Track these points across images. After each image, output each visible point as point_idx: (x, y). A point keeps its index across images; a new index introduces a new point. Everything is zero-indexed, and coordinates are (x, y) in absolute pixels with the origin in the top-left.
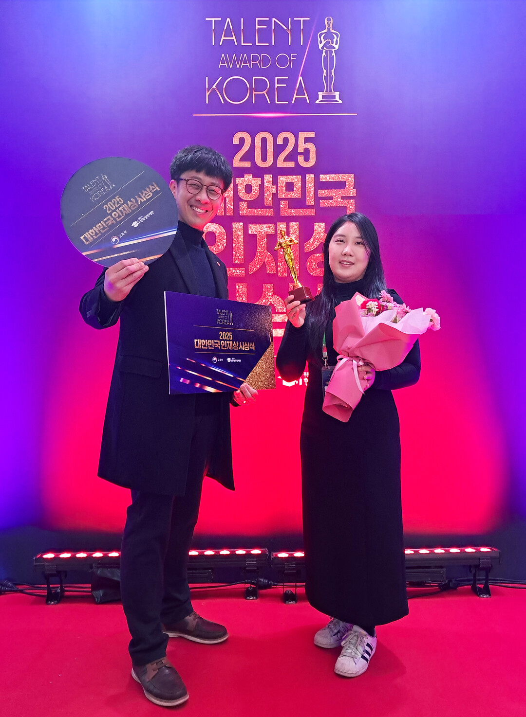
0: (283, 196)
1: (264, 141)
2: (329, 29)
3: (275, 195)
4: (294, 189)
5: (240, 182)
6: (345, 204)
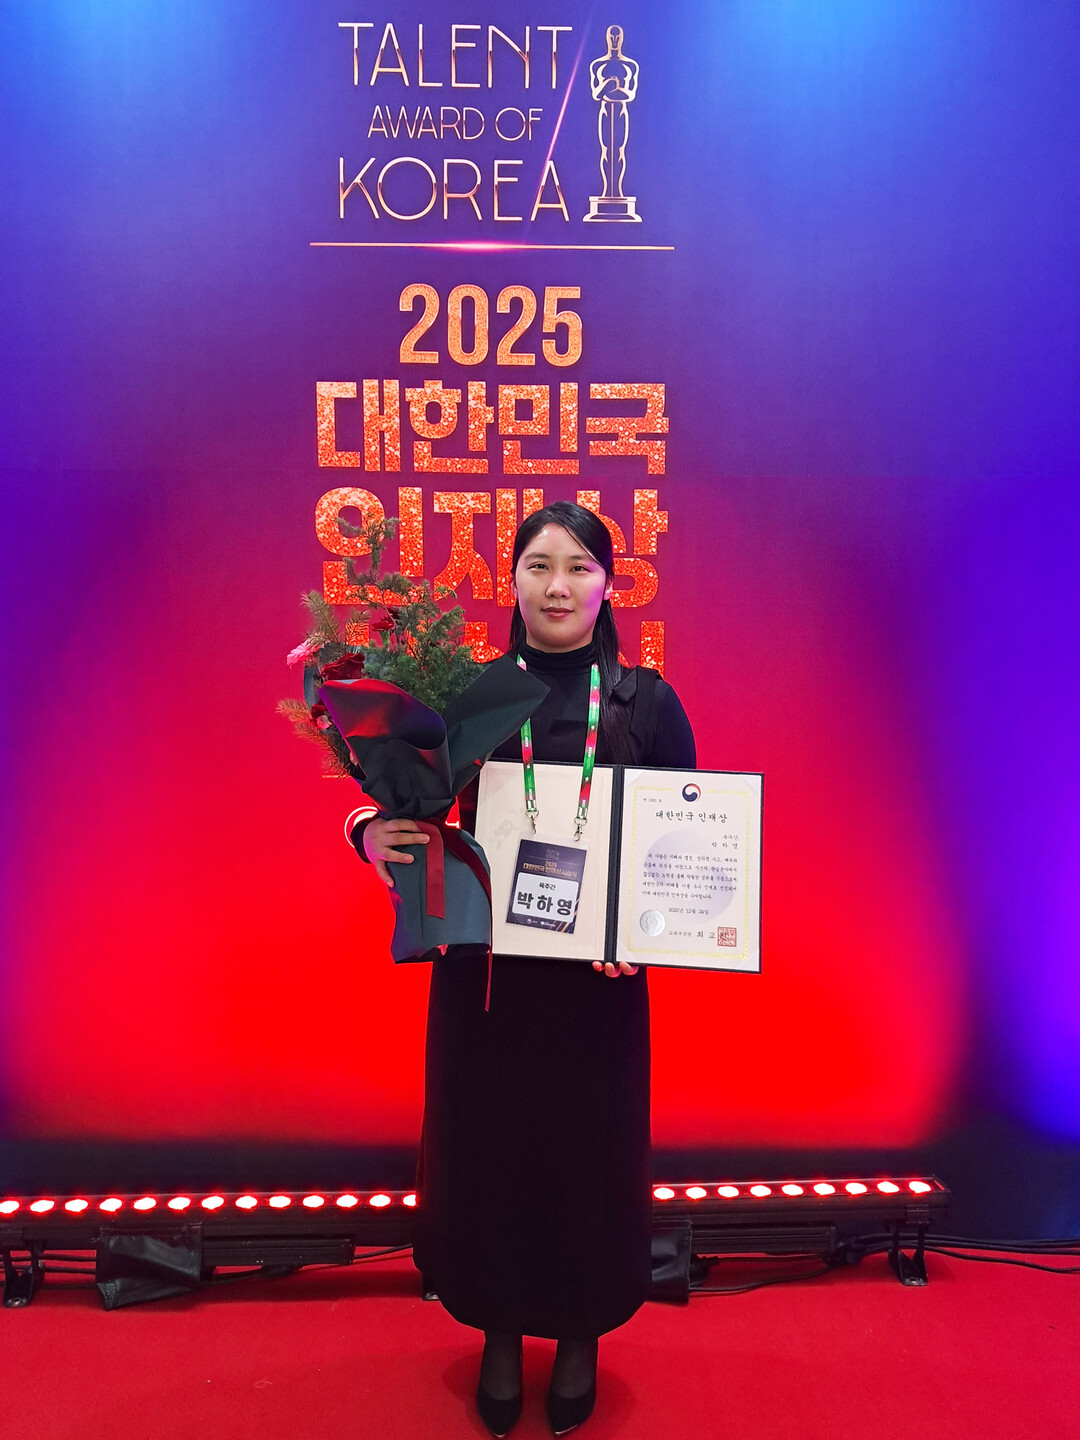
0: (510, 431)
1: (468, 304)
3: (492, 429)
4: (535, 416)
5: (416, 398)
6: (645, 450)
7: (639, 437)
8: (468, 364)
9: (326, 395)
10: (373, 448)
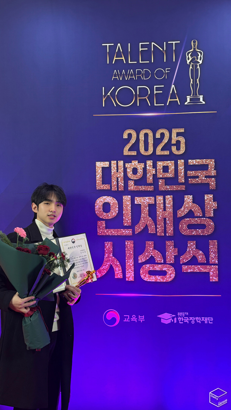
0: (161, 176)
1: (146, 135)
2: (194, 49)
3: (155, 176)
4: (169, 171)
5: (129, 166)
6: (208, 181)
7: (206, 177)
8: (146, 155)
9: (99, 166)
10: (115, 183)
